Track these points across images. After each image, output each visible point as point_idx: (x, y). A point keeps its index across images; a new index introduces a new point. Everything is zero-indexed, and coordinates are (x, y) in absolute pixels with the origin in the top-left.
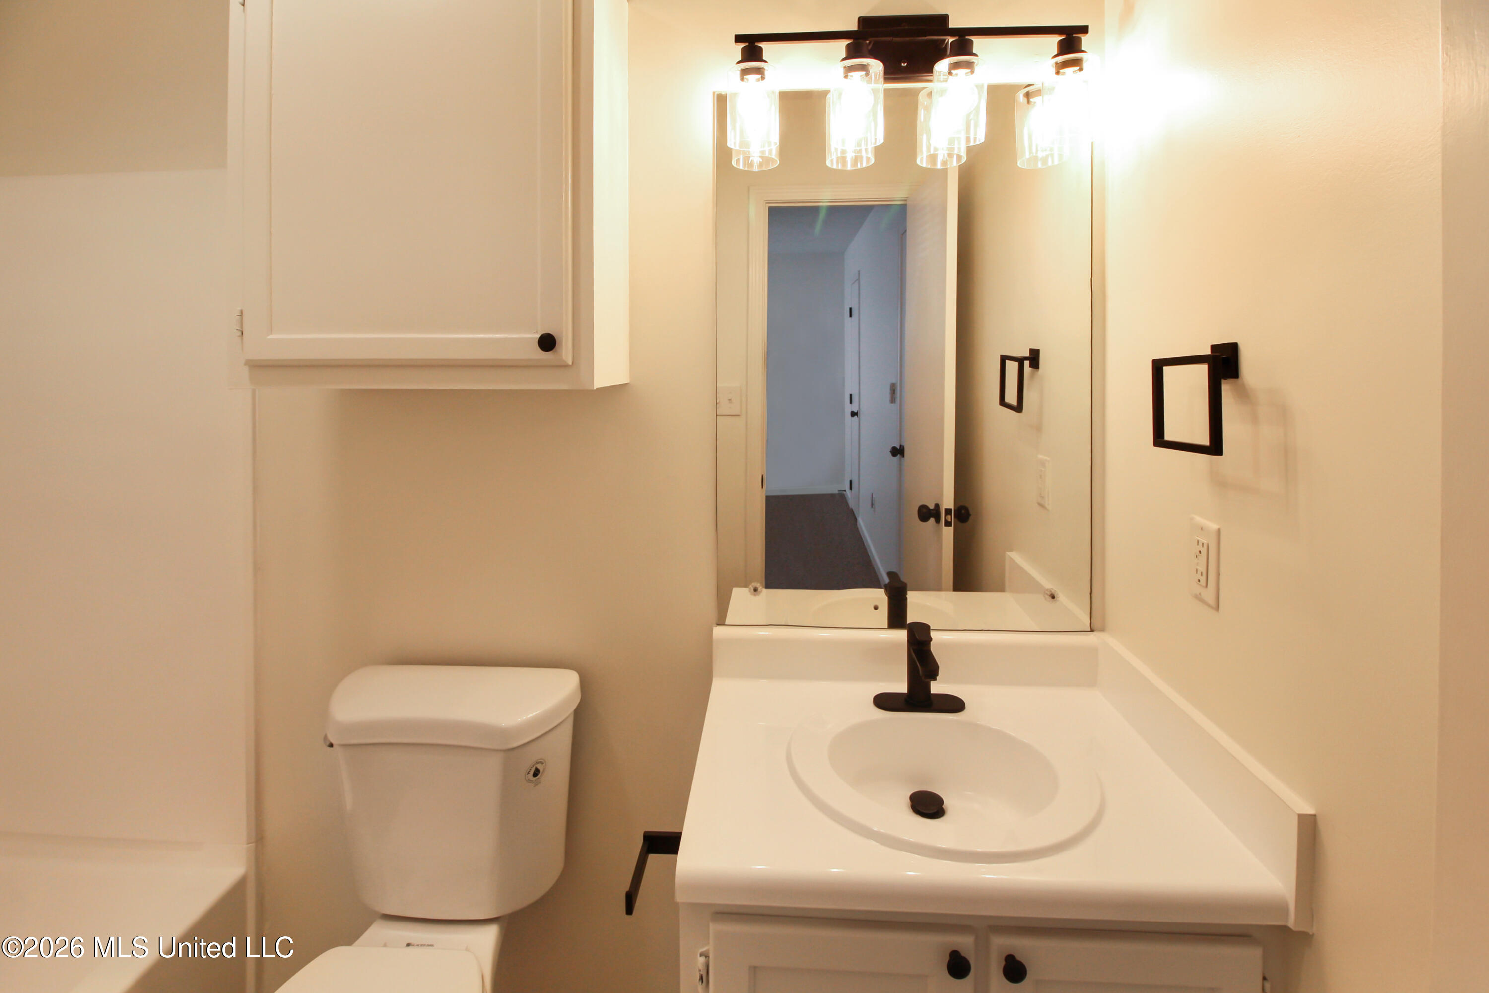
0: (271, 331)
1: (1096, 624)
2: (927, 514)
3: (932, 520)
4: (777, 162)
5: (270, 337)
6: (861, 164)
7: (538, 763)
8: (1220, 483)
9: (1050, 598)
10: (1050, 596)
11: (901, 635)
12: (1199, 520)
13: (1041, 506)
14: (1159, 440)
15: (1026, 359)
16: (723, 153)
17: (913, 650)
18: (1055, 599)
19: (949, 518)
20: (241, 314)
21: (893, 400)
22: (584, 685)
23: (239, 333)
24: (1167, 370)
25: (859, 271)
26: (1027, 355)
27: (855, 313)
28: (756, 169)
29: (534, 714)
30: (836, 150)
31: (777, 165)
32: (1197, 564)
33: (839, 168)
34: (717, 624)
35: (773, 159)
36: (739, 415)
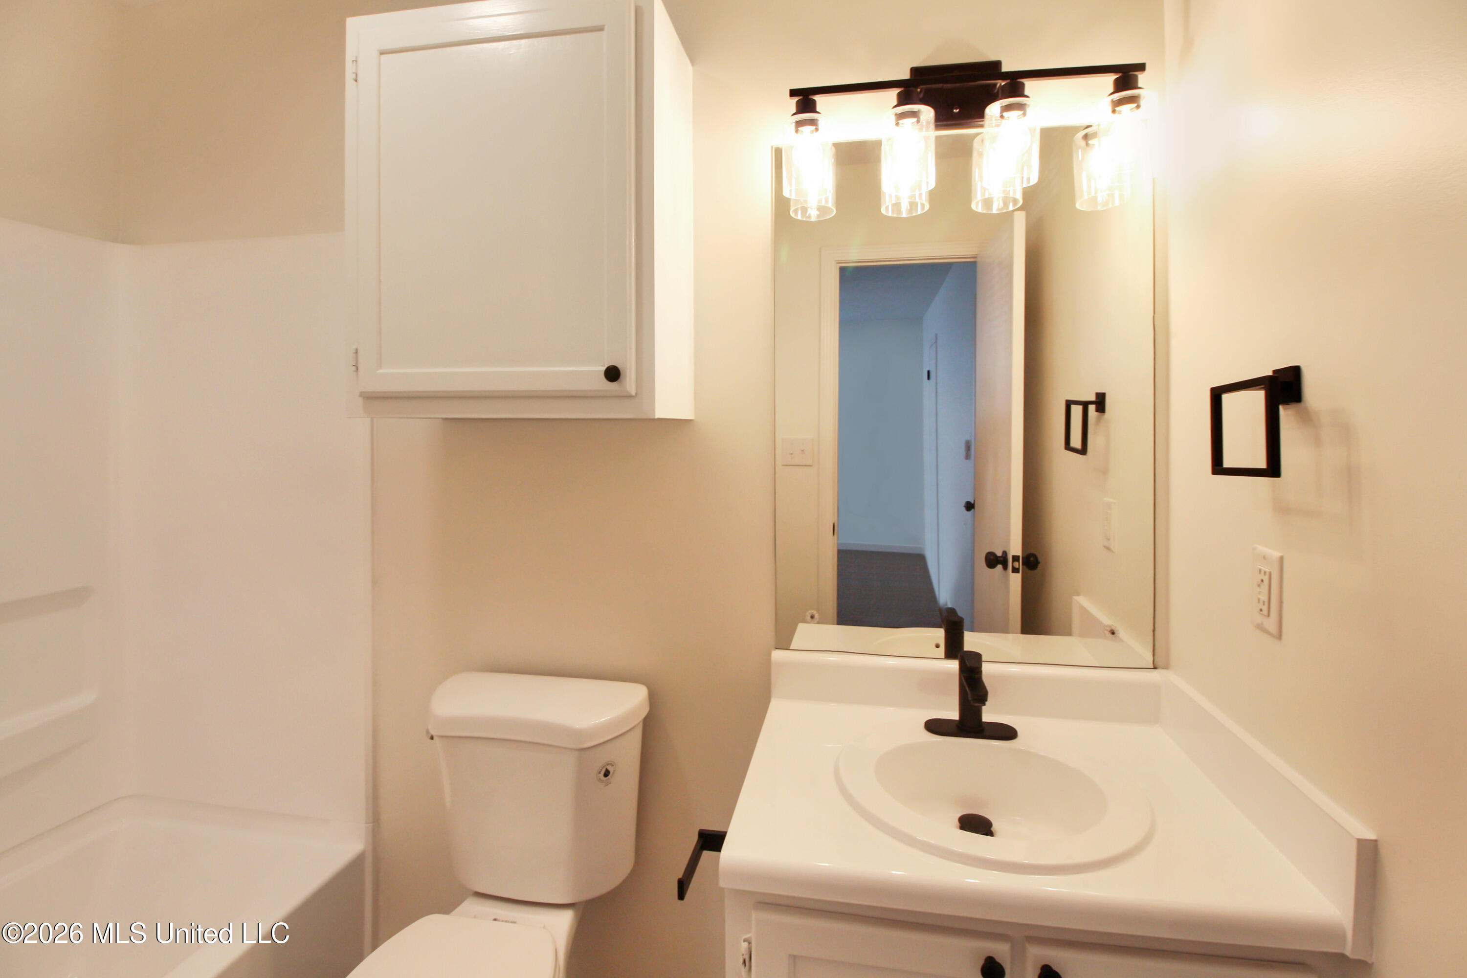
0: (380, 366)
1: (1160, 661)
2: (994, 561)
3: (1000, 567)
4: (833, 211)
5: (380, 371)
6: (917, 211)
7: (608, 764)
8: (1282, 509)
9: (1109, 635)
10: (1110, 632)
11: (954, 665)
12: (1262, 549)
13: (1107, 548)
14: (1218, 467)
15: (1091, 403)
16: (781, 205)
17: (964, 676)
18: (1115, 635)
19: (1016, 565)
20: (356, 352)
21: (968, 457)
22: (653, 698)
23: (354, 368)
24: (1226, 398)
25: (936, 335)
26: (1093, 398)
27: (932, 375)
28: (813, 219)
29: (606, 718)
30: (890, 196)
31: (833, 215)
32: (1260, 593)
33: (895, 216)
34: (777, 649)
35: (829, 208)
36: (810, 466)
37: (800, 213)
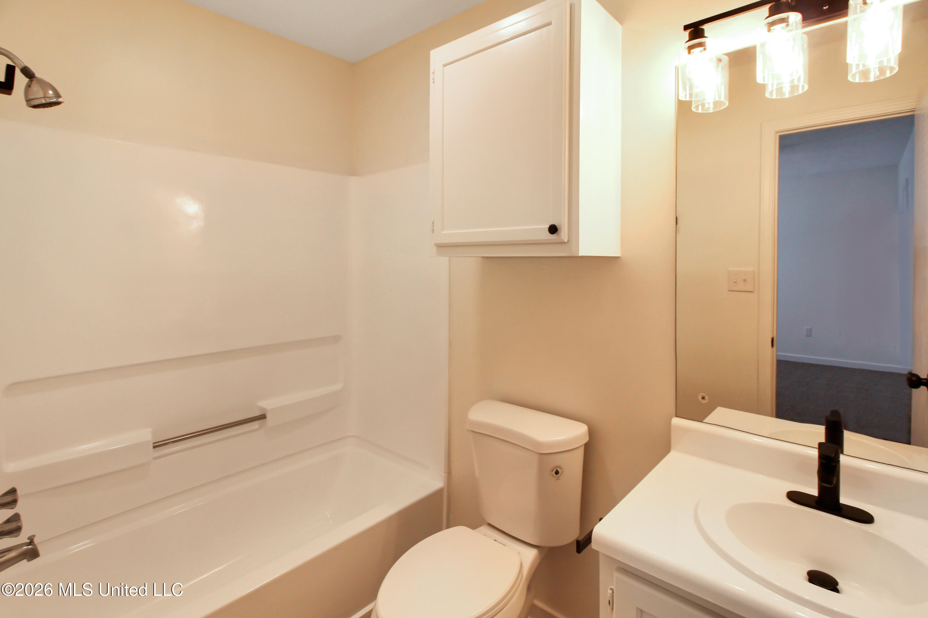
0: (443, 229)
4: (726, 104)
5: (443, 232)
6: (798, 91)
7: (558, 467)
16: (683, 106)
20: (433, 223)
22: (591, 433)
23: (432, 231)
28: (711, 111)
31: (726, 106)
33: (779, 97)
34: (676, 417)
35: (723, 102)
36: (752, 292)
37: (700, 107)
